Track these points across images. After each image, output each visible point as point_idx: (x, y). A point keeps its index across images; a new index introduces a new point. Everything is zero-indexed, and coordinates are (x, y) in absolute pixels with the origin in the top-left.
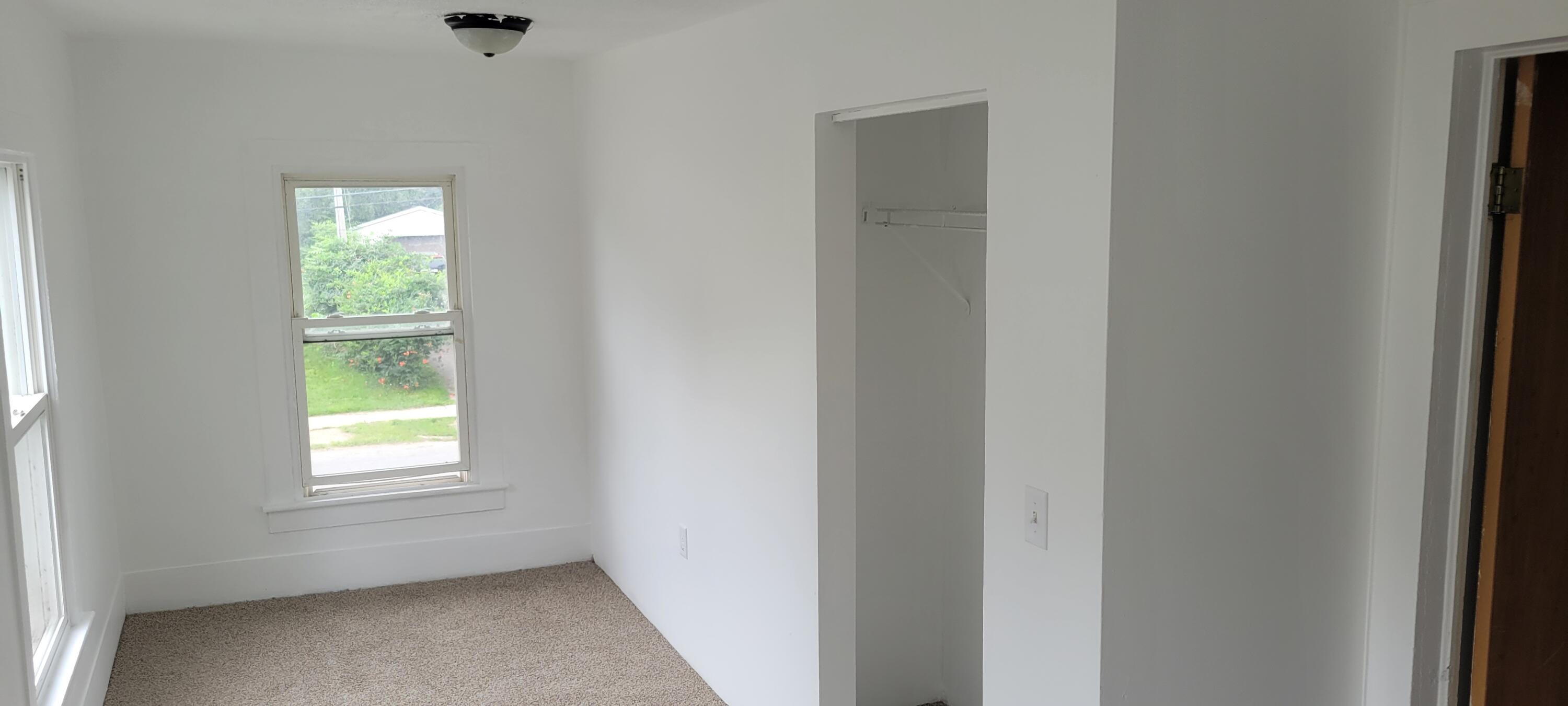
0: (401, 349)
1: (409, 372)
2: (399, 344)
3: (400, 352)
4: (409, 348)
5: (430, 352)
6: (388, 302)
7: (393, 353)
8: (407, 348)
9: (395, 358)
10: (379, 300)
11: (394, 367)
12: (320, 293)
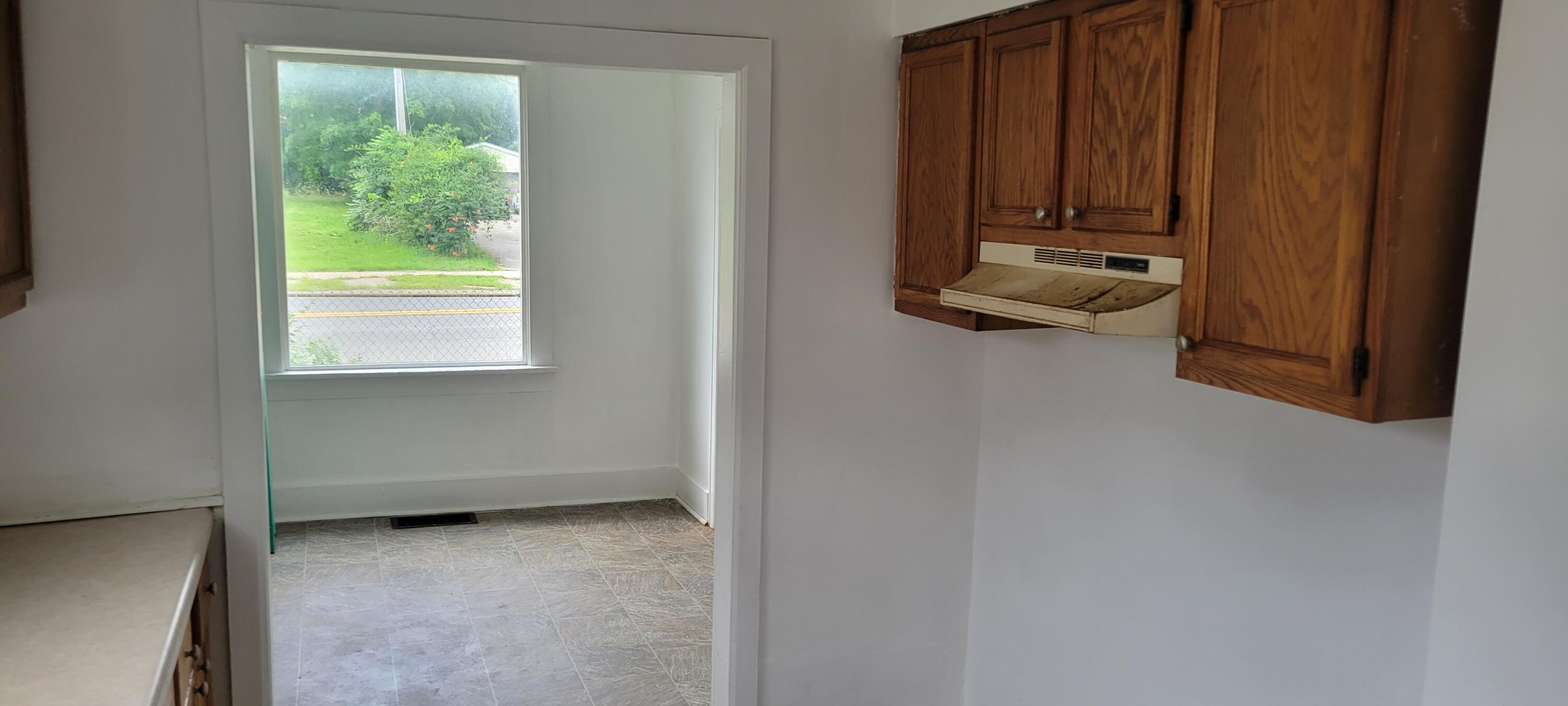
0: (450, 215)
1: (458, 239)
2: (448, 210)
3: (449, 218)
4: (458, 214)
5: (479, 221)
6: (440, 173)
7: (442, 219)
8: (456, 215)
9: (444, 224)
10: (432, 171)
11: (444, 234)
12: (377, 177)
